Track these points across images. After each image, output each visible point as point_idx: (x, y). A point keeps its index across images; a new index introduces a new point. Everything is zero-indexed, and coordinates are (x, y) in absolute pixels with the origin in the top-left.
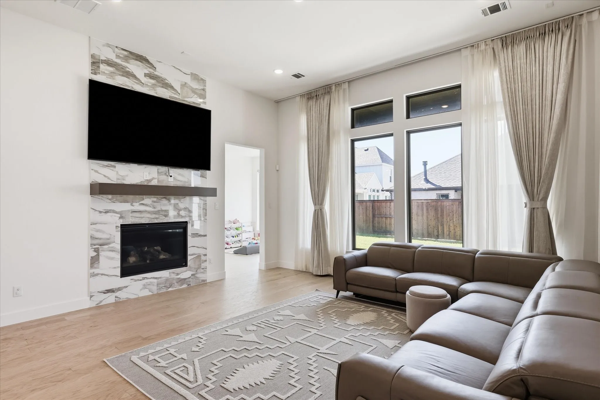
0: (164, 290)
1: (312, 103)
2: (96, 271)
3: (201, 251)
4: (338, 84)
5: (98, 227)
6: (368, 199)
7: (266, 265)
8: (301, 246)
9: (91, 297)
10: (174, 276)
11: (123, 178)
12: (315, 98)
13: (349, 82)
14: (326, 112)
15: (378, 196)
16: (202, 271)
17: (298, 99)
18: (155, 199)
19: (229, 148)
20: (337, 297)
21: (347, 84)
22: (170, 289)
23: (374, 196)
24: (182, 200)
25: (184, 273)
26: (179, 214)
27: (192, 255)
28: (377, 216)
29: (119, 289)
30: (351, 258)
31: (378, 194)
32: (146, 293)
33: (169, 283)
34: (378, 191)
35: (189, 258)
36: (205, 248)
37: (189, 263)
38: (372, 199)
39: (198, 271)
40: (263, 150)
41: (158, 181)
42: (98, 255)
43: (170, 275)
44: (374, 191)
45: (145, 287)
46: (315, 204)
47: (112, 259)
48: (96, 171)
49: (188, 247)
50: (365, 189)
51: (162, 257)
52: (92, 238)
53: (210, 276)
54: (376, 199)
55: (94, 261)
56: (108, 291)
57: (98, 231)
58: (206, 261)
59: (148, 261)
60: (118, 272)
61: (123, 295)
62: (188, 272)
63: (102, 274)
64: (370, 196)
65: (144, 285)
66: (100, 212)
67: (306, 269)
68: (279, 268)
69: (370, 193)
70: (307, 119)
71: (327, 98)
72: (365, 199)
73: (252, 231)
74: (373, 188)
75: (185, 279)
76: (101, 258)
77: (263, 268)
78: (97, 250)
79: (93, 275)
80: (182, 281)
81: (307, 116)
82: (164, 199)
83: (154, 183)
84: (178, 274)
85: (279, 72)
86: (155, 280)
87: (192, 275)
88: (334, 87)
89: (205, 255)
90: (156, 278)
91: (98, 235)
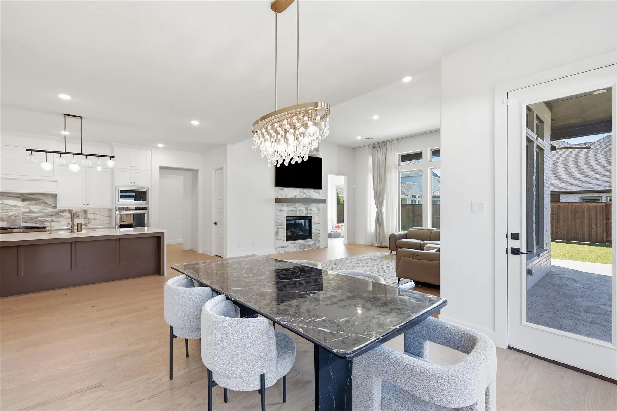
0: (302, 250)
1: (376, 150)
2: (278, 238)
3: (318, 232)
4: (391, 141)
5: (278, 217)
6: (410, 204)
7: (348, 242)
8: (368, 231)
9: (276, 249)
10: (306, 243)
11: (286, 195)
12: (377, 148)
13: (397, 140)
14: (384, 156)
15: (419, 201)
16: (318, 242)
17: (367, 148)
18: (298, 205)
19: (329, 176)
20: (391, 254)
21: (396, 140)
22: (305, 249)
23: (415, 201)
24: (309, 205)
25: (310, 242)
26: (308, 212)
27: (314, 233)
28: (417, 216)
29: (285, 247)
30: (398, 235)
31: (418, 199)
32: (295, 250)
33: (304, 246)
34: (419, 197)
35: (312, 235)
36: (319, 230)
37: (312, 237)
38: (414, 203)
39: (316, 242)
40: (347, 177)
41: (300, 196)
42: (278, 231)
43: (305, 242)
44: (415, 197)
45: (295, 247)
46: (377, 207)
47: (283, 232)
48: (277, 192)
49: (312, 229)
50: (408, 195)
51: (300, 233)
52: (276, 222)
53: (321, 245)
54: (417, 203)
55: (277, 233)
56: (281, 247)
57: (278, 219)
58: (319, 237)
59: (295, 235)
60: (285, 239)
61: (287, 250)
62: (312, 242)
63: (280, 239)
64: (412, 201)
65: (295, 246)
66: (279, 211)
67: (371, 244)
68: (354, 244)
69: (412, 199)
70: (373, 160)
71: (384, 149)
72: (408, 204)
73: (331, 224)
74: (415, 194)
75: (311, 245)
76: (279, 232)
77: (346, 243)
78: (278, 228)
79: (277, 239)
80: (309, 246)
81: (373, 157)
82: (302, 205)
83: (298, 197)
84: (308, 242)
85: (359, 138)
86: (299, 244)
87: (314, 243)
88: (388, 142)
89: (319, 234)
90: (299, 243)
91: (278, 221)
